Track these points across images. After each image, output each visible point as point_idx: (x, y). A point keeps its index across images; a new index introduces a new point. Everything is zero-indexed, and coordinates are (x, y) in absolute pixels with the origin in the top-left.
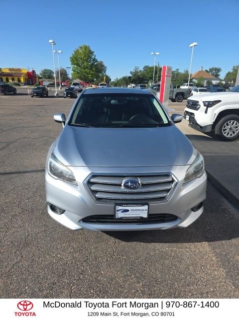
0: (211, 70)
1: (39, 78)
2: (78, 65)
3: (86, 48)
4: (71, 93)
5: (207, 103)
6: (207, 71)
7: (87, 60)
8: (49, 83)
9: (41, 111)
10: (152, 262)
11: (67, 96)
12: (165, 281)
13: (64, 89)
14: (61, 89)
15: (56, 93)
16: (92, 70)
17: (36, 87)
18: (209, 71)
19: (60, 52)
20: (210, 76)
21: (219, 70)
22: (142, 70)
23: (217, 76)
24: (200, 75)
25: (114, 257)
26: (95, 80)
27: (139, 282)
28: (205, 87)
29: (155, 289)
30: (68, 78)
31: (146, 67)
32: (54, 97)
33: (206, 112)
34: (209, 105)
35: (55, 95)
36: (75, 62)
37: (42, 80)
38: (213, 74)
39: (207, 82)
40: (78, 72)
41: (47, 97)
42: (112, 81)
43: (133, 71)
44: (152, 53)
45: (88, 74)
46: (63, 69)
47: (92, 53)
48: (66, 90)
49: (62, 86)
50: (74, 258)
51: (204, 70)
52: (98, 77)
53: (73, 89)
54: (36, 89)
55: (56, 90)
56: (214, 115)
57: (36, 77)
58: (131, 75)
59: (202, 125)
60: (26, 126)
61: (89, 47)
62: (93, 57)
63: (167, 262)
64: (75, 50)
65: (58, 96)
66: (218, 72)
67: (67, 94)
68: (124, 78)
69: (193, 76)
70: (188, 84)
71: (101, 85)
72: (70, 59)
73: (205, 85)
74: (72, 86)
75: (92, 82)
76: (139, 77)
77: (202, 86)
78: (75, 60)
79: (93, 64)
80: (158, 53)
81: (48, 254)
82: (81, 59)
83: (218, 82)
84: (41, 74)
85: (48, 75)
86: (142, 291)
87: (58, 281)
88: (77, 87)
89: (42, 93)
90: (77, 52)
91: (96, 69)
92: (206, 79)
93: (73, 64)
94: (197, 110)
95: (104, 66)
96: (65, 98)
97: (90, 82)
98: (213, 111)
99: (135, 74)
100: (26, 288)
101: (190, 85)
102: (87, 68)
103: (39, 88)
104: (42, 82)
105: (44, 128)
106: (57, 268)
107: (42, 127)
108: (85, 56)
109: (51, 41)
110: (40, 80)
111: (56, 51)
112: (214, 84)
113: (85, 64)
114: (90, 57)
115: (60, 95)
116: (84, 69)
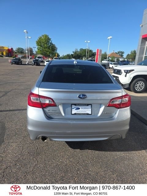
0: (119, 52)
1: (15, 53)
2: (41, 46)
3: (46, 36)
4: (36, 63)
5: (126, 71)
6: (116, 53)
7: (46, 43)
8: (21, 56)
9: (21, 73)
10: (117, 163)
11: (34, 64)
12: (128, 173)
13: (32, 60)
14: (30, 60)
15: (27, 62)
16: (50, 49)
17: (14, 58)
18: (117, 53)
19: (30, 37)
20: (118, 56)
21: (123, 53)
22: (79, 51)
23: (122, 56)
24: (113, 56)
25: (95, 160)
26: (51, 55)
27: (113, 174)
28: (116, 62)
29: (124, 178)
30: (33, 54)
31: (81, 49)
32: (26, 65)
33: (126, 76)
34: (127, 72)
35: (27, 63)
36: (40, 44)
37: (17, 54)
38: (120, 55)
39: (117, 59)
40: (41, 50)
41: (21, 64)
42: (60, 56)
43: (74, 51)
44: (86, 41)
45: (47, 52)
46: (31, 48)
47: (50, 39)
48: (34, 61)
49: (31, 58)
50: (71, 161)
51: (115, 52)
52: (52, 54)
53: (37, 60)
54: (14, 59)
55: (27, 61)
56: (130, 78)
57: (13, 52)
58: (73, 54)
59: (123, 84)
60: (14, 82)
61: (48, 36)
62: (50, 41)
63: (126, 162)
64: (39, 37)
65: (28, 64)
66: (123, 54)
67: (34, 63)
68: (68, 55)
69: (109, 56)
70: (107, 60)
71: (55, 58)
72: (36, 42)
73: (116, 61)
74: (37, 59)
75: (49, 56)
76: (78, 55)
77: (114, 62)
78: (39, 43)
79: (50, 46)
80: (89, 42)
81: (54, 160)
82: (43, 43)
83: (123, 59)
84: (16, 51)
85: (21, 51)
86: (117, 179)
87: (65, 175)
88: (40, 59)
89: (18, 62)
90: (40, 38)
91: (52, 49)
92: (116, 57)
93: (38, 45)
94: (120, 75)
95: (56, 47)
96: (33, 65)
97: (48, 56)
98: (130, 75)
99: (75, 53)
100: (47, 180)
101: (108, 61)
102: (46, 48)
103: (16, 59)
104: (17, 55)
105: (26, 83)
106: (62, 168)
107: (25, 82)
108: (45, 41)
109: (25, 31)
110: (16, 54)
111: (28, 37)
112: (121, 60)
113: (45, 45)
114: (48, 42)
115: (29, 64)
116: (45, 48)
